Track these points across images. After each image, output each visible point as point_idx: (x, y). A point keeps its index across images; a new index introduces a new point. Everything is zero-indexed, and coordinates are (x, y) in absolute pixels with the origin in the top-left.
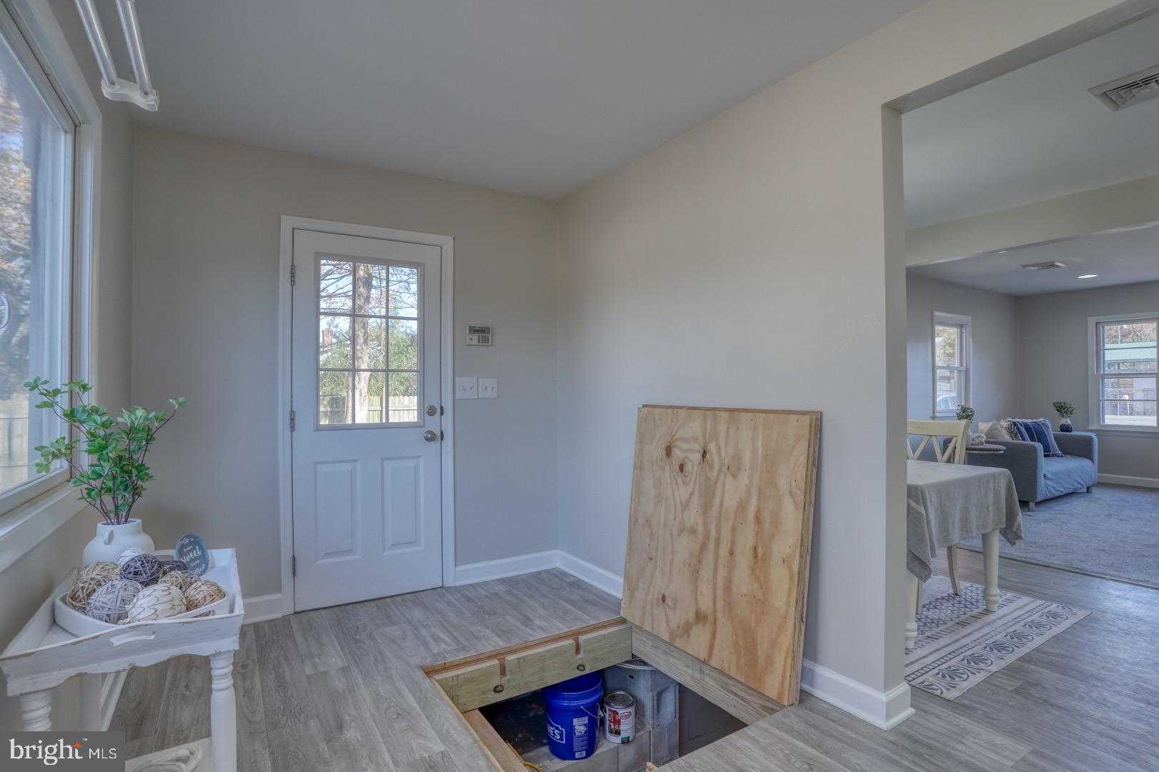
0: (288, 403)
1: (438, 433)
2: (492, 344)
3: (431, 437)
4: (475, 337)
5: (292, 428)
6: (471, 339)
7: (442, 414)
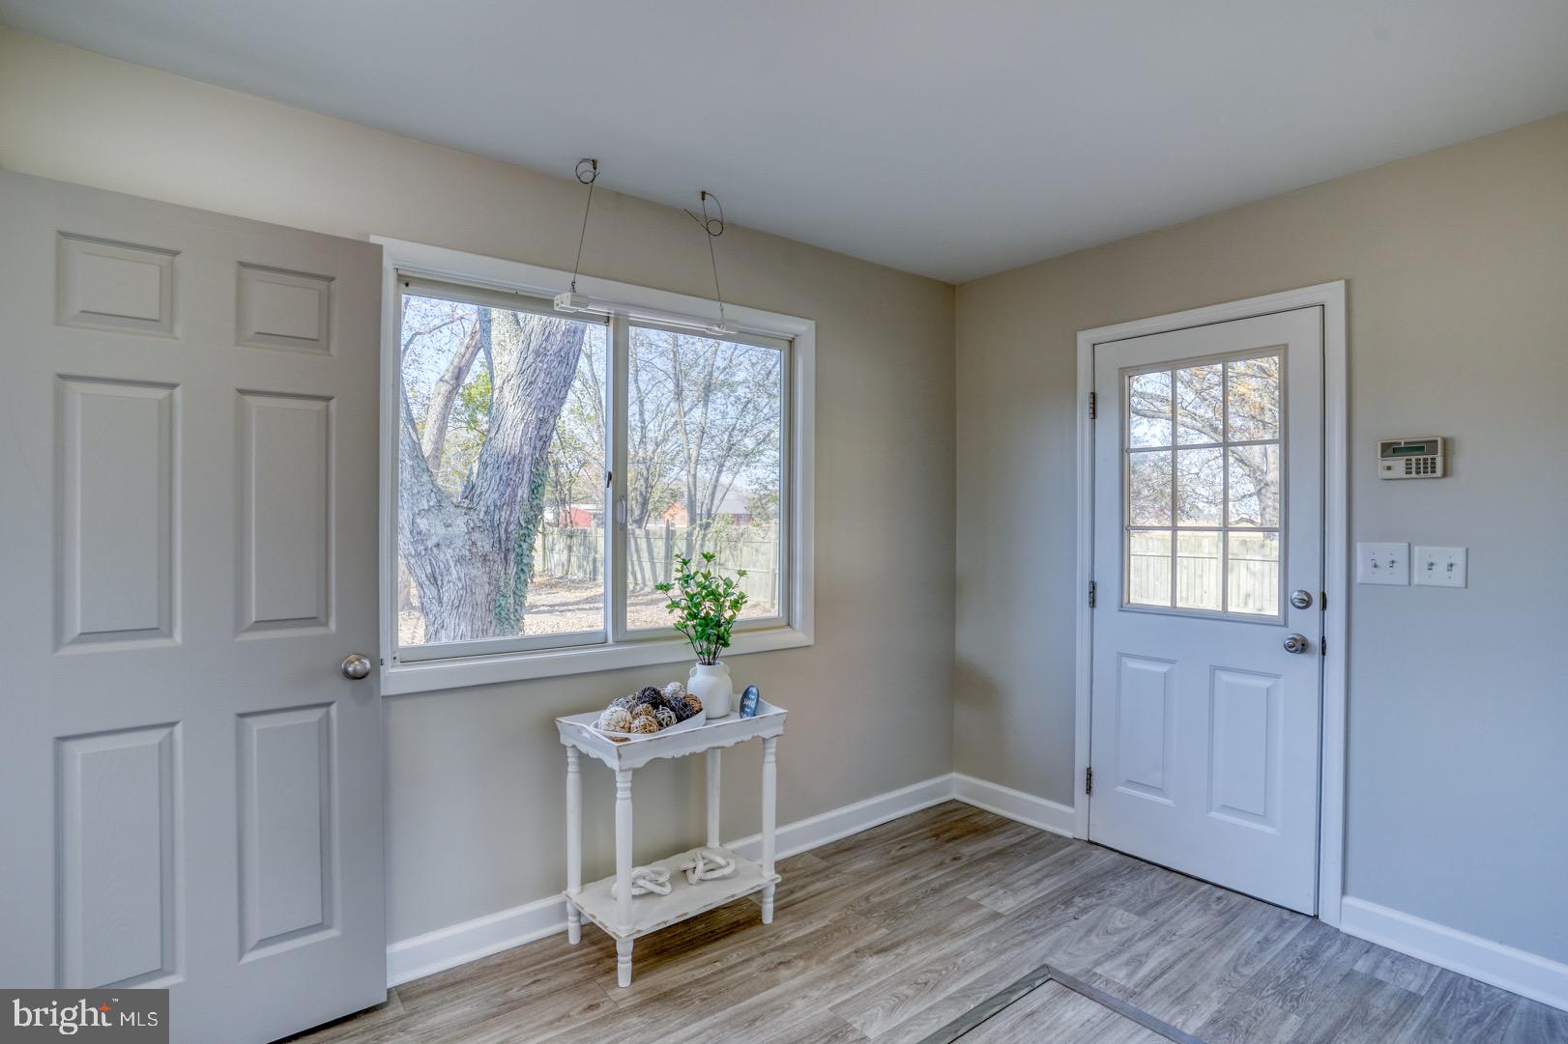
0: (1087, 572)
1: (1314, 640)
2: (1445, 474)
3: (1300, 646)
4: (1399, 464)
5: (1093, 603)
6: (1389, 468)
7: (1324, 606)
